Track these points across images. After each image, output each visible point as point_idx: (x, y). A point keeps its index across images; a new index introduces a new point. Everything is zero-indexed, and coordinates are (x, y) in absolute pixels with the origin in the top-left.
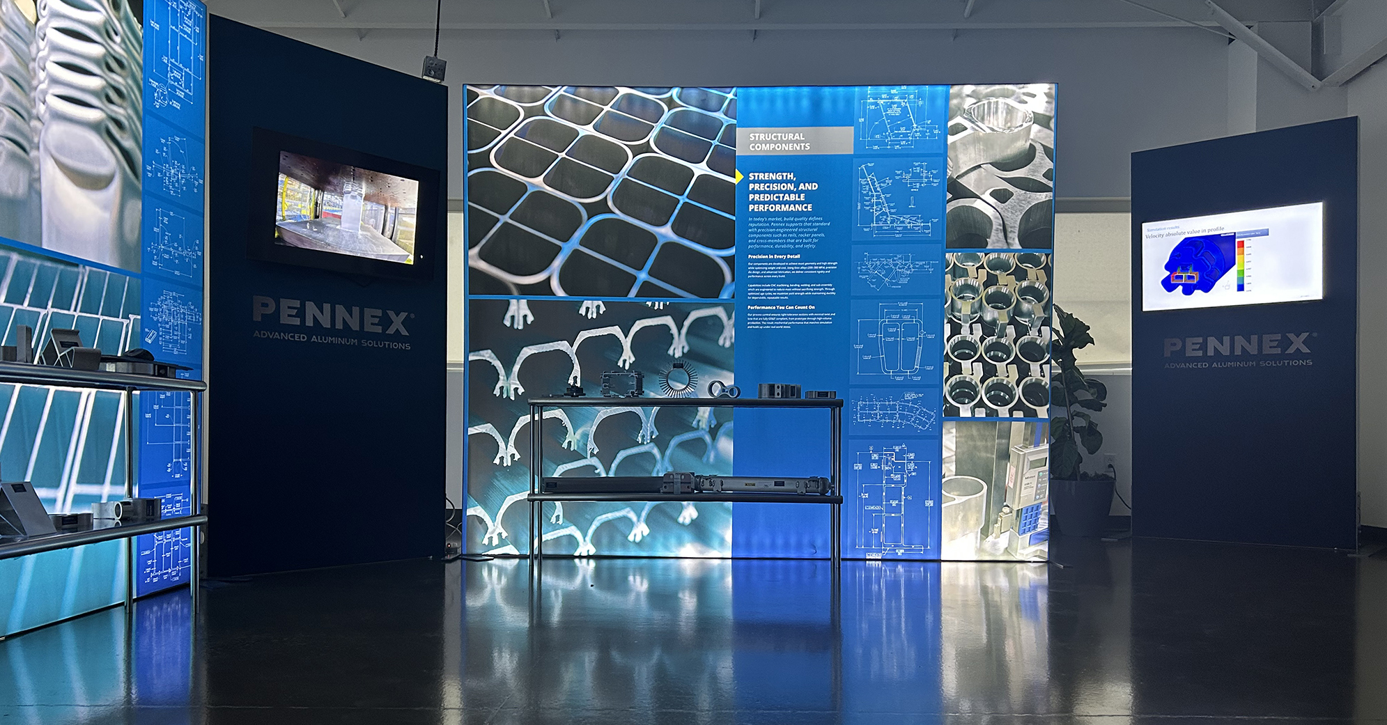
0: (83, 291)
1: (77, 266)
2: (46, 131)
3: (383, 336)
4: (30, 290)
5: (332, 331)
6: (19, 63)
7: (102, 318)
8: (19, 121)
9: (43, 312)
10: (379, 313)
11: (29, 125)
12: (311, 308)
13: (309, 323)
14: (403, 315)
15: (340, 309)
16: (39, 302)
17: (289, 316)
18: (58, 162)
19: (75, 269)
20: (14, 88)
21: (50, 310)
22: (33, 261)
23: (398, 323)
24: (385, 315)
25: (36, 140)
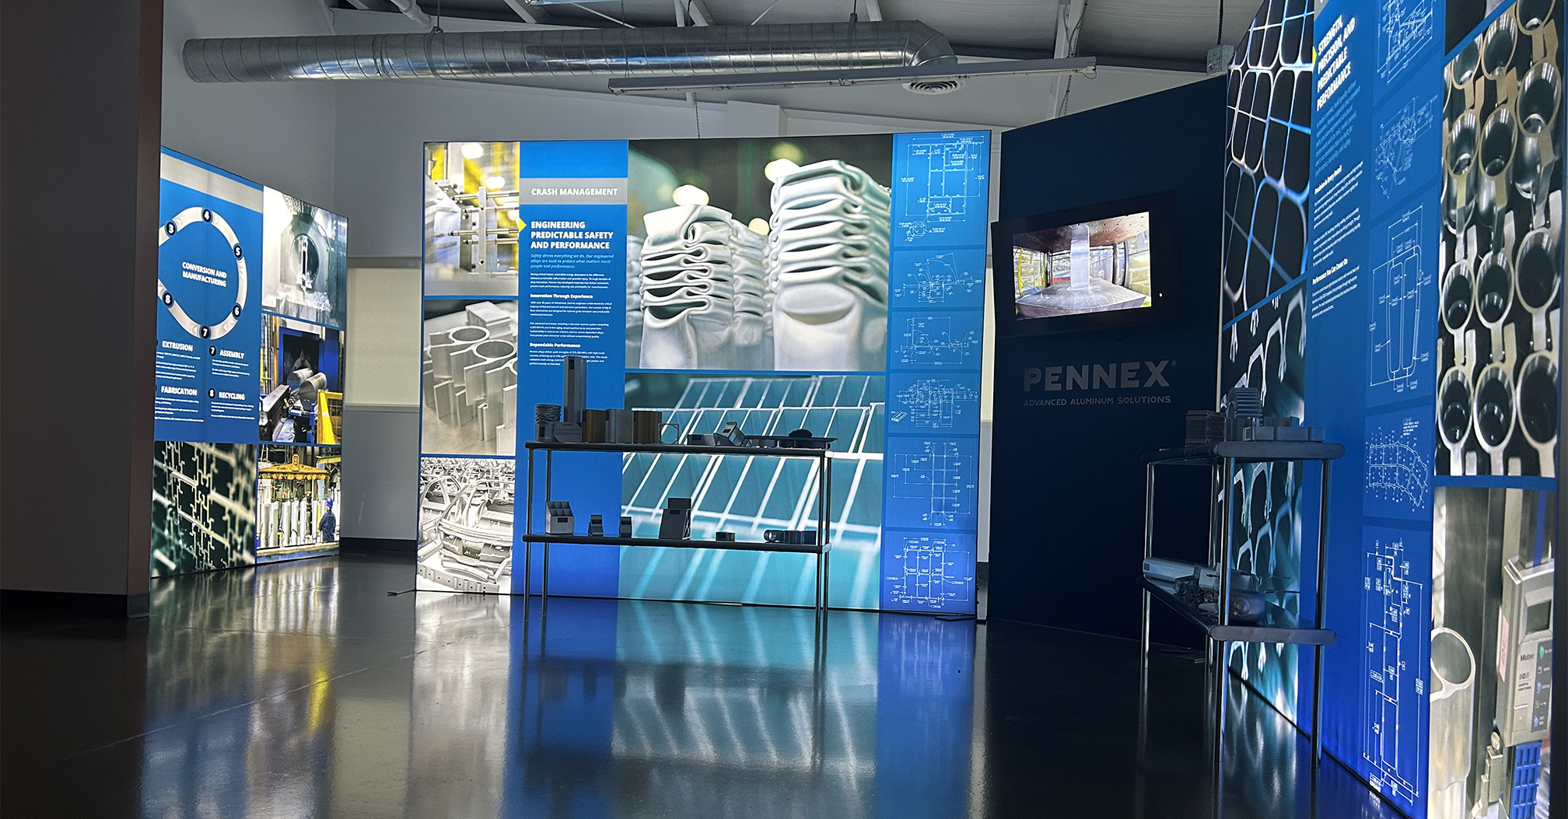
0: (815, 393)
1: (810, 376)
2: (778, 298)
3: (1141, 391)
4: (763, 398)
5: (1090, 392)
6: (753, 263)
7: (836, 409)
8: (753, 299)
9: (775, 410)
10: (1137, 366)
11: (763, 299)
12: (1071, 371)
13: (1069, 387)
14: (1164, 364)
15: (1097, 368)
16: (772, 402)
17: (1053, 383)
18: (788, 314)
19: (808, 379)
20: (748, 279)
21: (781, 408)
22: (765, 380)
23: (1157, 375)
24: (1144, 367)
25: (769, 306)
